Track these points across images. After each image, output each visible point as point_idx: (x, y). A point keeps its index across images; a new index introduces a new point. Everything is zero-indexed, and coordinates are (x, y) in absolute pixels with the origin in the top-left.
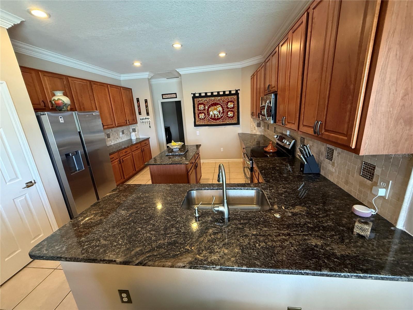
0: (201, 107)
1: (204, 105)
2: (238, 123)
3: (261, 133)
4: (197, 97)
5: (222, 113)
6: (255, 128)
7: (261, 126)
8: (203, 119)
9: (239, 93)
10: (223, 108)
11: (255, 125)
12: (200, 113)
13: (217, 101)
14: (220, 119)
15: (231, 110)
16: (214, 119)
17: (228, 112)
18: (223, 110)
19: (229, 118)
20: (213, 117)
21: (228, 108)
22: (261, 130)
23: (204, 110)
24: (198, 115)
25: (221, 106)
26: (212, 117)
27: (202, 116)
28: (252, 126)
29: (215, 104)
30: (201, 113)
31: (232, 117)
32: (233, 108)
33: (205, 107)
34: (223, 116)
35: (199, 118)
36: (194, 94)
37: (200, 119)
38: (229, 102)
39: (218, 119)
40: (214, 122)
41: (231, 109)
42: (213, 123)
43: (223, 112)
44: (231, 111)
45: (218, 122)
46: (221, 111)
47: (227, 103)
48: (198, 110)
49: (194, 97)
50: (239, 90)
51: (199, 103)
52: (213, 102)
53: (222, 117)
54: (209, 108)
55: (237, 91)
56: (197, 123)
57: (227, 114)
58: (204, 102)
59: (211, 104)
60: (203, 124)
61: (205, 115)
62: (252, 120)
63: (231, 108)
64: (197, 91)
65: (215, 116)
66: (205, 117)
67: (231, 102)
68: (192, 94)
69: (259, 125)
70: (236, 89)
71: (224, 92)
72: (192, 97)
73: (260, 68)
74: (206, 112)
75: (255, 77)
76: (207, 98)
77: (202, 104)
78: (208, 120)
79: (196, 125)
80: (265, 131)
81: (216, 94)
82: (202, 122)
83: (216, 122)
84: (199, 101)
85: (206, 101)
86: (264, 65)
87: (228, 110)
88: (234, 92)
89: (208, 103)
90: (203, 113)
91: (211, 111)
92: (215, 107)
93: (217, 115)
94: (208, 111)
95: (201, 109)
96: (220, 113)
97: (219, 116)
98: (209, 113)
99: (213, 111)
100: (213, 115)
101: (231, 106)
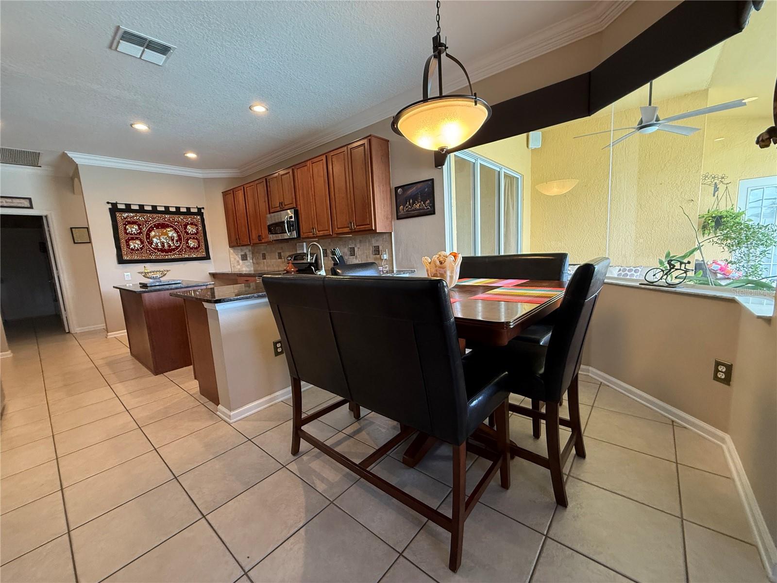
0: (134, 229)
1: (139, 225)
2: (207, 257)
3: (250, 269)
4: (122, 211)
5: (177, 241)
6: (238, 262)
7: (248, 258)
8: (138, 250)
9: (203, 213)
10: (177, 232)
11: (238, 258)
12: (130, 240)
13: (166, 221)
14: (174, 250)
15: (194, 236)
16: (163, 250)
17: (188, 240)
18: (179, 236)
19: (192, 248)
20: (160, 247)
21: (187, 233)
22: (249, 264)
23: (140, 235)
24: (127, 242)
25: (175, 229)
26: (157, 247)
27: (135, 244)
28: (233, 259)
29: (163, 226)
30: (132, 239)
31: (196, 248)
32: (196, 234)
33: (140, 229)
34: (179, 246)
35: (129, 248)
36: (114, 205)
37: (132, 249)
38: (188, 224)
39: (170, 250)
40: (161, 256)
43: (180, 240)
44: (194, 238)
45: (171, 256)
46: (176, 238)
47: (184, 225)
48: (126, 233)
49: (114, 210)
50: (203, 208)
51: (126, 222)
52: (157, 222)
53: (177, 248)
54: (150, 231)
55: (199, 209)
56: (125, 258)
57: (187, 243)
58: (137, 220)
59: (155, 225)
60: (140, 258)
61: (142, 242)
62: (232, 251)
63: (193, 234)
64: (121, 201)
65: (163, 246)
66: (143, 246)
67: (192, 224)
68: (108, 203)
69: (244, 258)
70: (198, 207)
71: (178, 208)
72: (110, 209)
73: (252, 184)
74: (144, 238)
75: (240, 194)
76: (145, 214)
77: (134, 223)
78: (150, 251)
79: (121, 261)
80: (257, 263)
81: (163, 209)
82: (137, 256)
83: (167, 255)
84: (126, 218)
85: (143, 219)
86: (265, 181)
87: (188, 236)
88: (196, 210)
89: (146, 222)
90: (138, 239)
91: (154, 237)
92: (163, 230)
93: (169, 243)
94: (149, 237)
95: (132, 231)
96: (173, 240)
97: (172, 245)
98: (152, 240)
99: (159, 237)
100: (159, 244)
101: (192, 230)
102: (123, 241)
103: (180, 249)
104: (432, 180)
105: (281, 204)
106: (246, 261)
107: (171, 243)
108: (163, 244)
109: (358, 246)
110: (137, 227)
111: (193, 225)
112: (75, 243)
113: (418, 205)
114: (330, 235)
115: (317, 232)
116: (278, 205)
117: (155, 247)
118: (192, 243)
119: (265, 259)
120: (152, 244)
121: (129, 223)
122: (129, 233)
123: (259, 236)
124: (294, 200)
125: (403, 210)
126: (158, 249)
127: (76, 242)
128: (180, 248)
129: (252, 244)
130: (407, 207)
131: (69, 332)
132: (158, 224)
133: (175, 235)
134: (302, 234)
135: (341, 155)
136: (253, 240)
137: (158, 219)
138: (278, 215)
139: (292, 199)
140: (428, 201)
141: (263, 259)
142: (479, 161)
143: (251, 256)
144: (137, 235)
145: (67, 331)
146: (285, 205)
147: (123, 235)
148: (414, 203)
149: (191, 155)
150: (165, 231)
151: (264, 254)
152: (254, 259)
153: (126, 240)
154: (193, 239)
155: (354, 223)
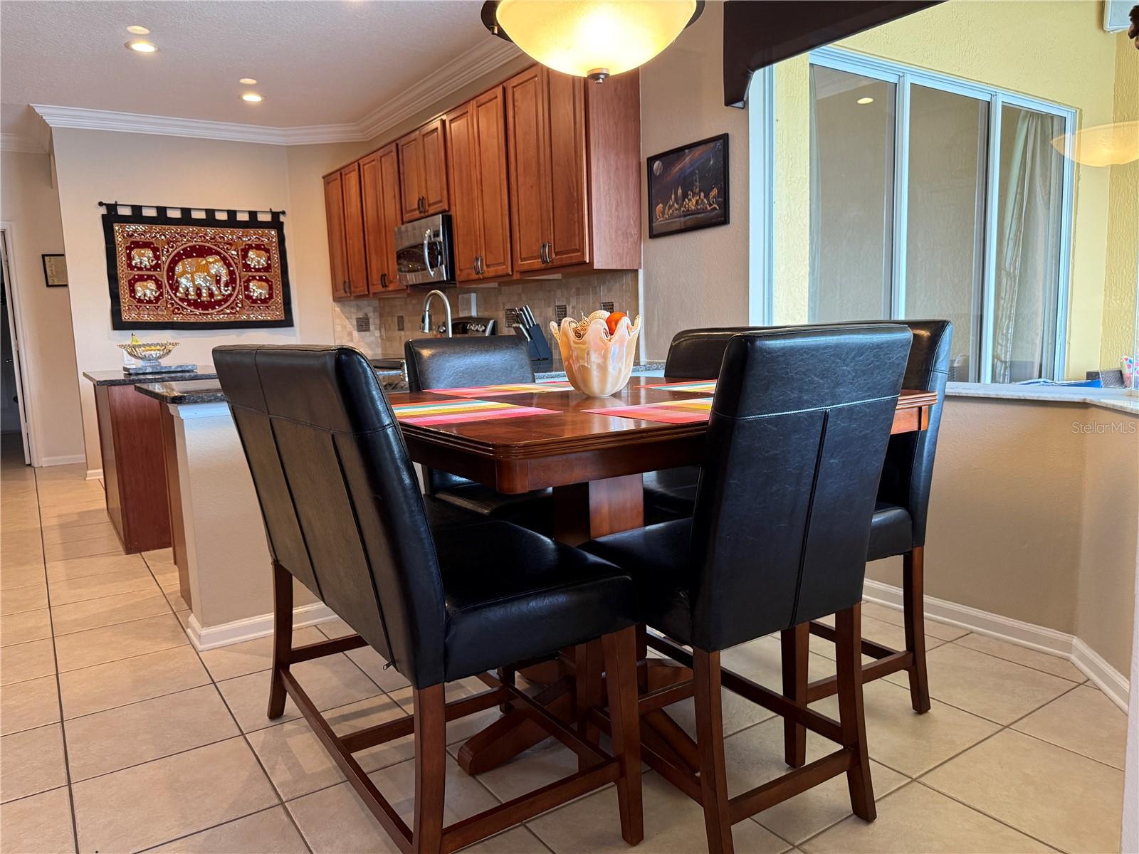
0: (144, 258)
1: (155, 250)
2: (287, 322)
3: (373, 350)
4: (125, 220)
5: (227, 285)
6: (350, 334)
7: (372, 328)
8: (150, 302)
9: (283, 223)
10: (228, 265)
11: (351, 326)
12: (137, 280)
13: (207, 241)
14: (219, 303)
16: (196, 304)
17: (248, 281)
18: (231, 273)
19: (255, 301)
20: (192, 296)
21: (247, 267)
22: (373, 338)
23: (155, 270)
25: (224, 259)
26: (187, 295)
27: (146, 290)
28: (339, 328)
29: (202, 252)
30: (141, 278)
31: (264, 301)
32: (268, 268)
33: (157, 258)
34: (230, 295)
35: (134, 298)
36: (112, 208)
37: (140, 301)
38: (250, 247)
40: (197, 315)
41: (261, 274)
42: (192, 320)
43: (232, 281)
44: (261, 279)
45: (214, 316)
46: (224, 279)
47: (242, 250)
48: (130, 266)
49: (111, 217)
50: (283, 213)
51: (132, 243)
52: (190, 244)
53: (226, 298)
54: (174, 262)
55: (276, 215)
56: (126, 317)
57: (247, 288)
58: (153, 240)
59: (185, 250)
60: (153, 319)
61: (159, 286)
62: (338, 309)
63: (258, 270)
64: (125, 199)
65: (199, 295)
66: (161, 294)
67: (258, 247)
68: (101, 204)
69: (363, 325)
70: (273, 210)
71: (232, 214)
72: (103, 215)
73: (372, 157)
74: (163, 278)
75: (353, 179)
76: (167, 227)
77: (146, 245)
78: (172, 304)
79: (118, 324)
80: (389, 339)
81: (202, 215)
82: (149, 315)
83: (204, 314)
84: (132, 235)
85: (163, 237)
86: (394, 150)
87: (250, 274)
88: (268, 218)
89: (168, 244)
90: (152, 279)
91: (182, 275)
92: (200, 260)
93: (209, 289)
94: (174, 274)
95: (141, 263)
96: (218, 282)
97: (216, 293)
98: (177, 282)
99: (192, 276)
100: (191, 289)
101: (259, 262)
102: (123, 284)
103: (230, 302)
104: (724, 138)
105: (421, 201)
106: (367, 333)
107: (214, 289)
108: (198, 291)
109: (573, 302)
110: (150, 254)
111: (262, 249)
112: (48, 286)
113: (694, 201)
114: (509, 275)
115: (485, 268)
116: (416, 206)
117: (184, 297)
118: (257, 290)
119: (403, 330)
120: (177, 290)
121: (137, 245)
122: (135, 267)
123: (383, 276)
124: (445, 192)
125: (663, 213)
126: (188, 301)
127: (50, 283)
128: (232, 299)
129: (371, 295)
130: (670, 208)
131: (30, 465)
132: (190, 247)
133: (224, 271)
134: (458, 272)
135: (530, 86)
136: (373, 285)
137: (190, 236)
138: (414, 229)
139: (442, 190)
140: (714, 192)
141: (399, 330)
142: (909, 80)
143: (377, 321)
144: (149, 270)
145: (27, 462)
146: (429, 205)
147: (125, 270)
148: (685, 196)
149: (252, 98)
150: (204, 262)
151: (402, 317)
152: (383, 330)
153: (129, 281)
154: (258, 280)
155: (550, 247)
